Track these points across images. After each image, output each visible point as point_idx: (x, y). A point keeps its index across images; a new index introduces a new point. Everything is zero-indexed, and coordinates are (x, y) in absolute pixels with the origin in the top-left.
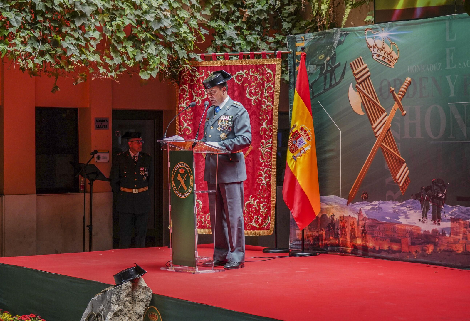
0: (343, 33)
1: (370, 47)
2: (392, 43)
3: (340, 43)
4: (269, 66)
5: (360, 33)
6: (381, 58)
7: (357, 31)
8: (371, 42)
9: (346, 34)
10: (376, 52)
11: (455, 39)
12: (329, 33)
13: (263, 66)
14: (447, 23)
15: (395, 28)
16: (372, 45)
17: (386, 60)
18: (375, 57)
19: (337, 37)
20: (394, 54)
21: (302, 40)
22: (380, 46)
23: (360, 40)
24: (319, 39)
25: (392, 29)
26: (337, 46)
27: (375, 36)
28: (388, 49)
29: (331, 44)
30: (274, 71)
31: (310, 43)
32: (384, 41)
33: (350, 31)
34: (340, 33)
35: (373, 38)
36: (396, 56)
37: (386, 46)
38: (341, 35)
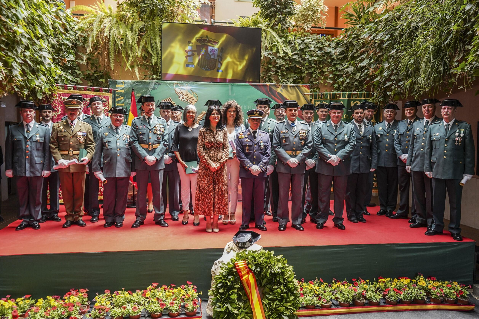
0: (157, 83)
1: (177, 93)
2: (193, 93)
3: (154, 88)
4: (104, 97)
5: (170, 85)
6: (185, 99)
7: (168, 83)
8: (178, 90)
9: (159, 84)
10: (182, 96)
11: (234, 95)
12: (145, 82)
13: (101, 96)
14: (230, 87)
15: (195, 85)
16: (179, 92)
17: (189, 101)
18: (181, 99)
19: (152, 85)
20: (194, 98)
21: (122, 83)
22: (185, 93)
23: (170, 89)
24: (137, 85)
25: (193, 85)
26: (152, 90)
27: (181, 87)
28: (190, 96)
29: (148, 89)
30: (108, 100)
31: (129, 86)
32: (187, 91)
33: (163, 83)
34: (154, 83)
35: (180, 89)
36: (195, 100)
37: (188, 93)
38: (155, 84)
